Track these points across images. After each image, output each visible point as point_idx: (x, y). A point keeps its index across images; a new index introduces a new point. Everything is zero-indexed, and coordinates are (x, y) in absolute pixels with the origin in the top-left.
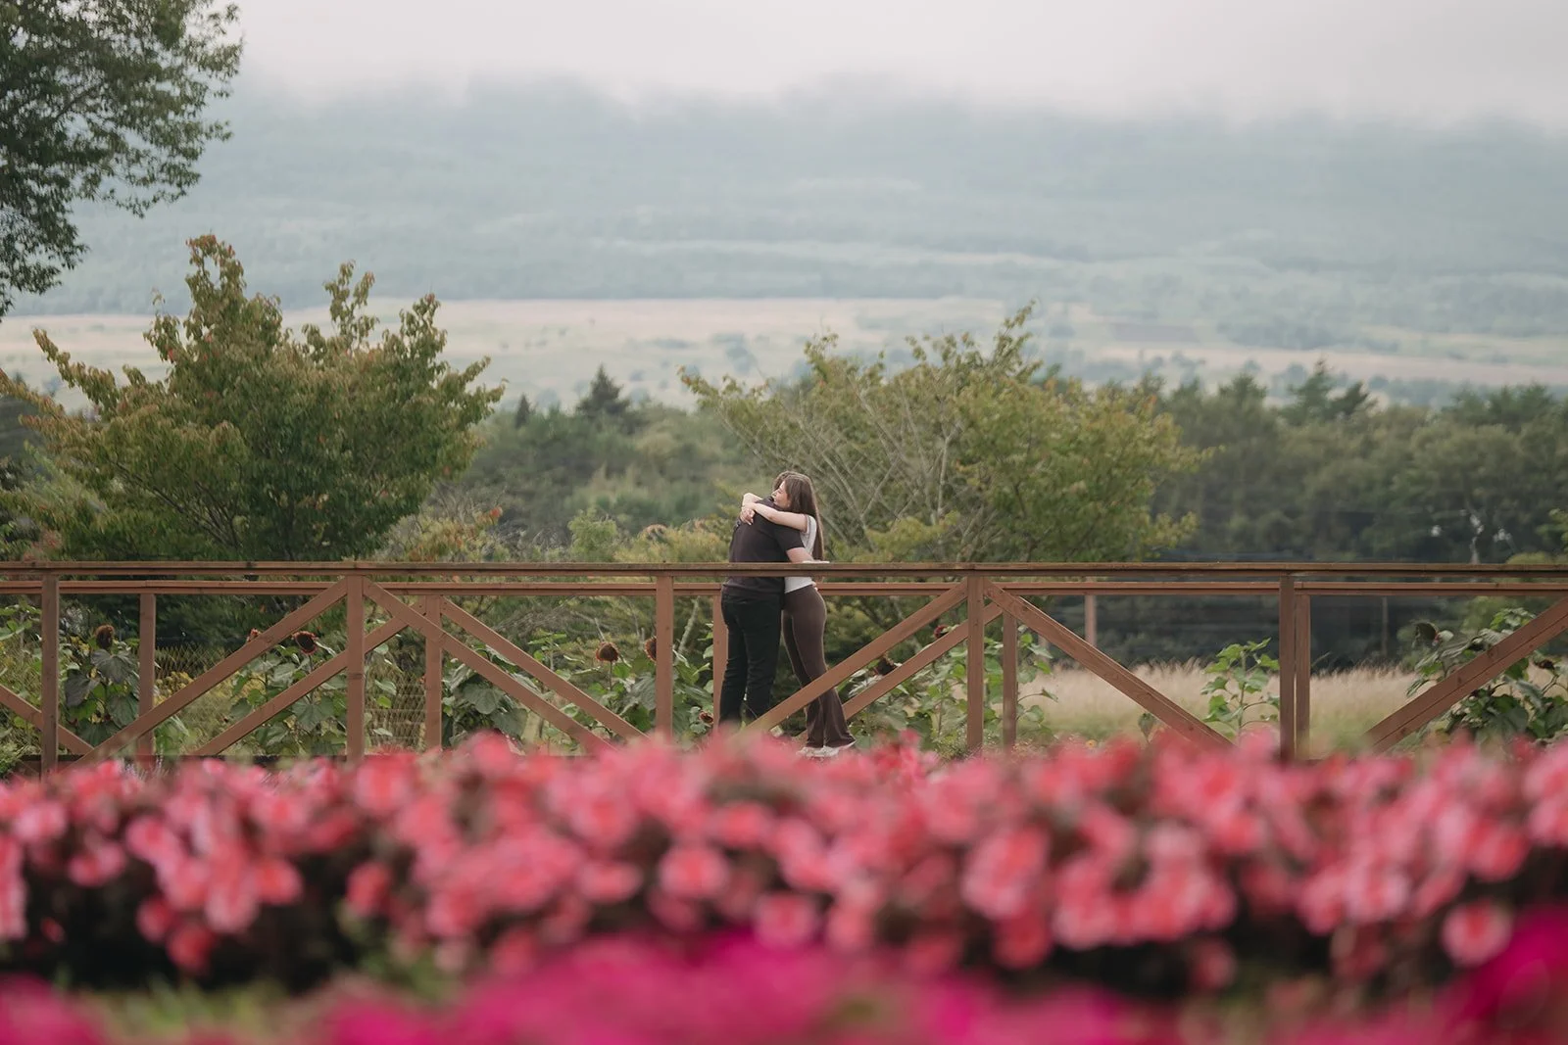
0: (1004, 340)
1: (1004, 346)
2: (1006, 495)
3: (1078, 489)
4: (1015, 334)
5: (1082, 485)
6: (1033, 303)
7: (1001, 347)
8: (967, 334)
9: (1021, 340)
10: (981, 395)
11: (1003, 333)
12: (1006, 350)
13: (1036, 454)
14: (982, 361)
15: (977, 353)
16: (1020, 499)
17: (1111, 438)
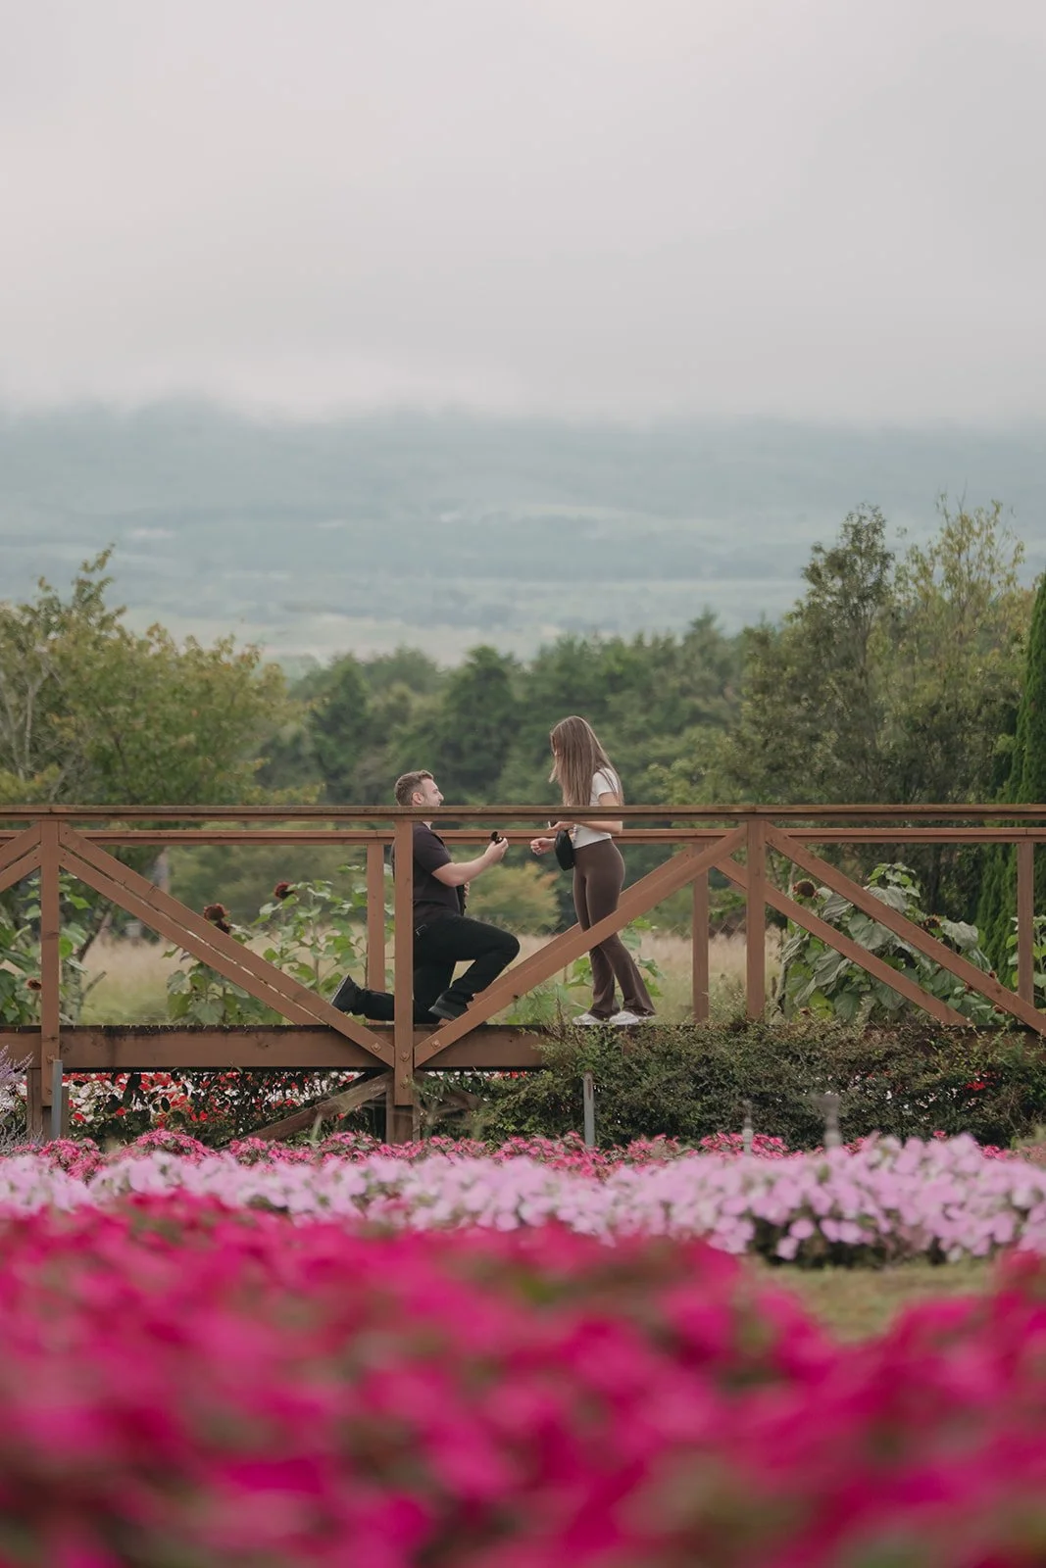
0: (82, 585)
1: (84, 590)
2: (104, 749)
3: (188, 743)
4: (95, 579)
5: (192, 737)
6: (113, 545)
7: (80, 592)
8: (43, 579)
9: (102, 584)
10: (81, 643)
11: (81, 578)
12: (86, 595)
13: (139, 705)
14: (59, 605)
15: (56, 598)
16: (121, 753)
17: (218, 688)
